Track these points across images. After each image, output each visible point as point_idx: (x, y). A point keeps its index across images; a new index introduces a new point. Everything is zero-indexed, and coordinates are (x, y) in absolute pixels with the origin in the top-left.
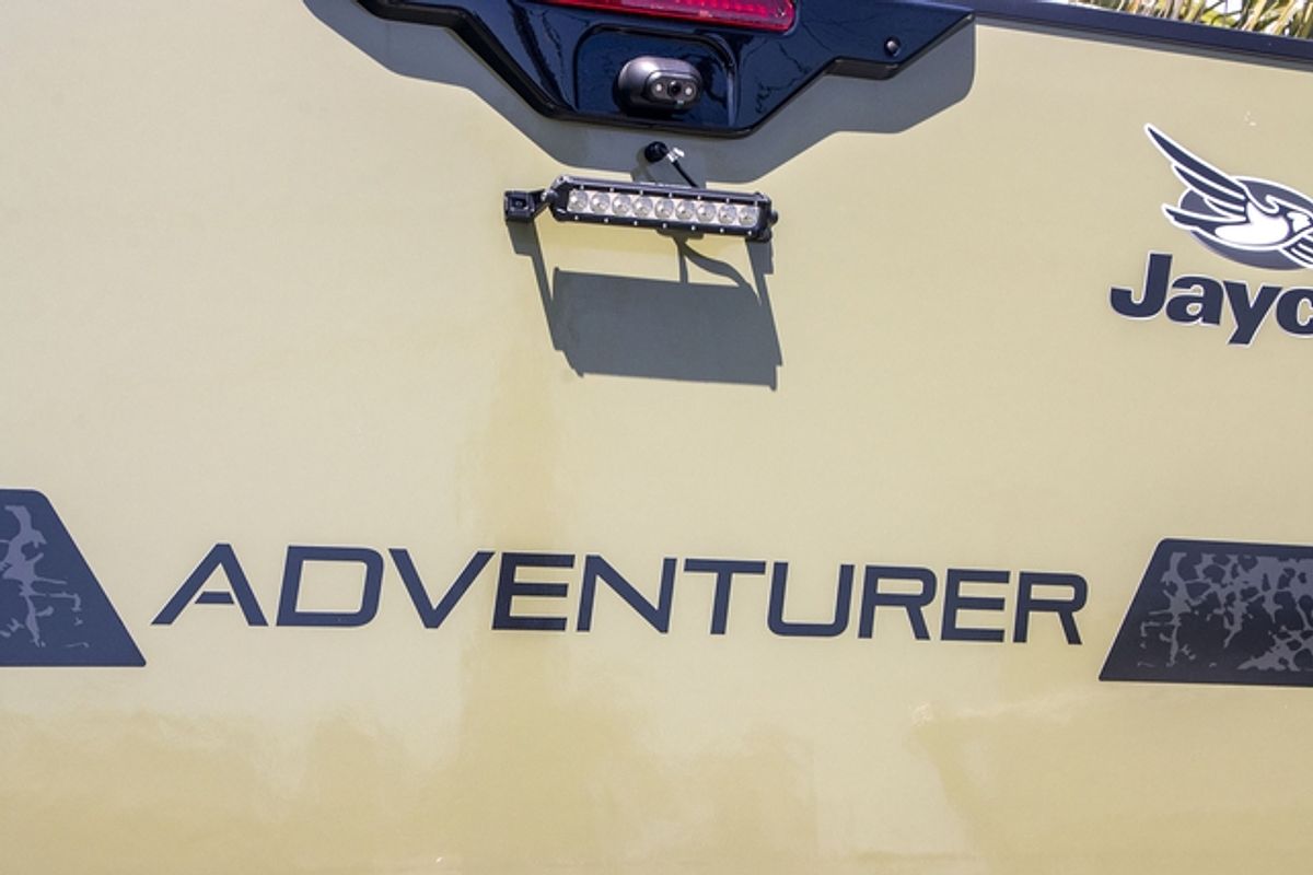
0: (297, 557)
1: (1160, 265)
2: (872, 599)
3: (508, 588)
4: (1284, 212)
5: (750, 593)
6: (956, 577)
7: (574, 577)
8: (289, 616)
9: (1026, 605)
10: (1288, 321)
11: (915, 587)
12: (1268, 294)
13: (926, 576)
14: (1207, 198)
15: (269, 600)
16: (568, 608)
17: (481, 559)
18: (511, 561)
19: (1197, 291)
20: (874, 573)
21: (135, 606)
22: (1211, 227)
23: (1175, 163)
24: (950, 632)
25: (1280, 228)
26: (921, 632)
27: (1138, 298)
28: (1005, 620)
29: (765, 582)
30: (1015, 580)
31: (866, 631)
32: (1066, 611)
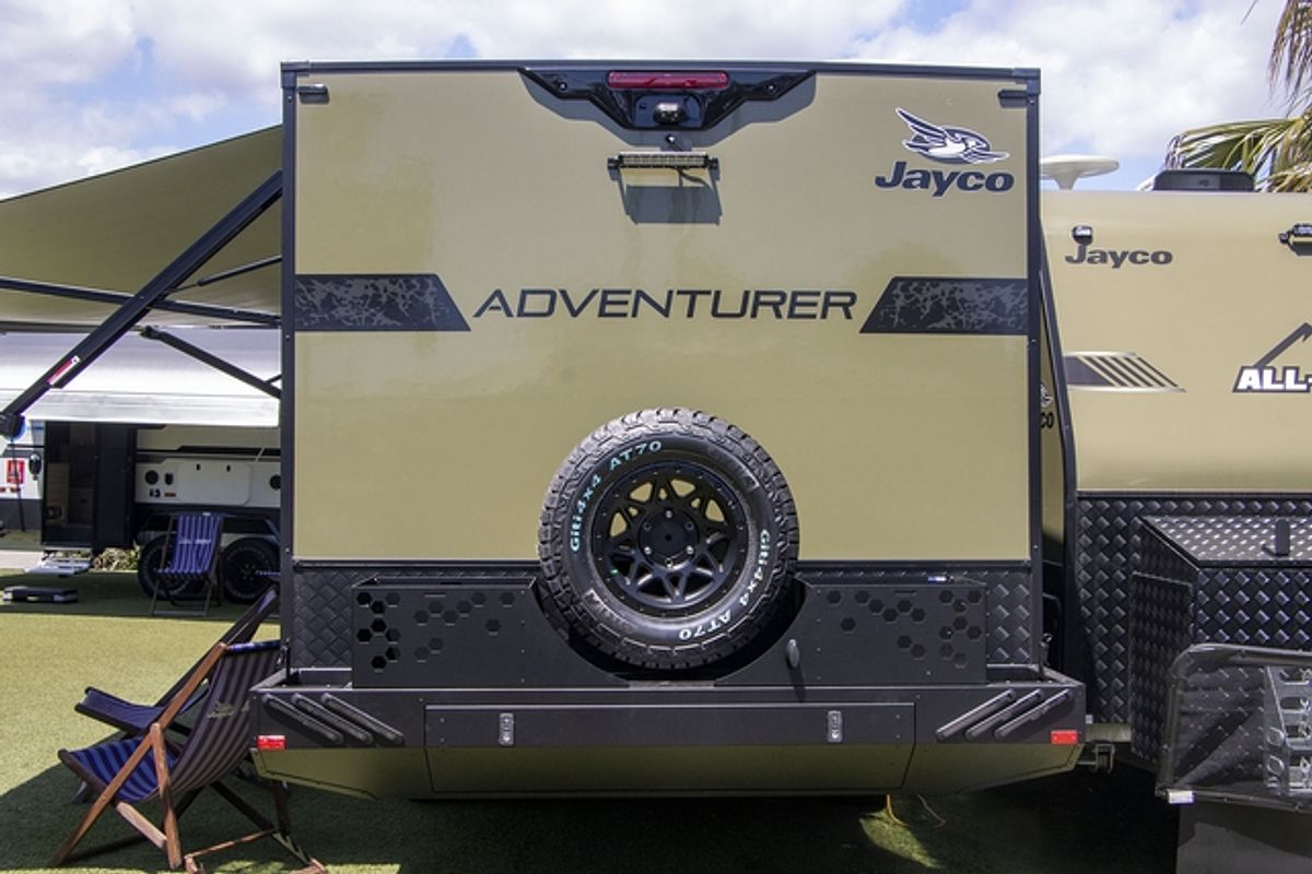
0: (524, 293)
1: (900, 166)
2: (757, 303)
3: (604, 302)
4: (963, 140)
5: (704, 303)
6: (795, 294)
7: (631, 298)
8: (521, 314)
9: (827, 304)
10: (963, 185)
11: (778, 299)
12: (953, 175)
13: (783, 295)
14: (925, 137)
15: (514, 308)
16: (629, 309)
17: (594, 292)
18: (606, 293)
19: (919, 175)
20: (758, 294)
21: (467, 311)
22: (927, 149)
23: (910, 124)
24: (791, 315)
25: (962, 146)
26: (778, 315)
27: (889, 180)
28: (818, 310)
29: (711, 298)
30: (823, 295)
31: (754, 315)
32: (846, 306)
